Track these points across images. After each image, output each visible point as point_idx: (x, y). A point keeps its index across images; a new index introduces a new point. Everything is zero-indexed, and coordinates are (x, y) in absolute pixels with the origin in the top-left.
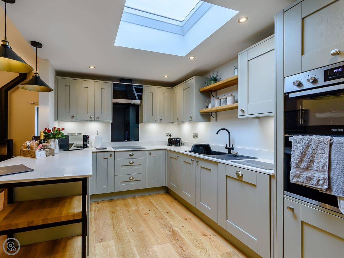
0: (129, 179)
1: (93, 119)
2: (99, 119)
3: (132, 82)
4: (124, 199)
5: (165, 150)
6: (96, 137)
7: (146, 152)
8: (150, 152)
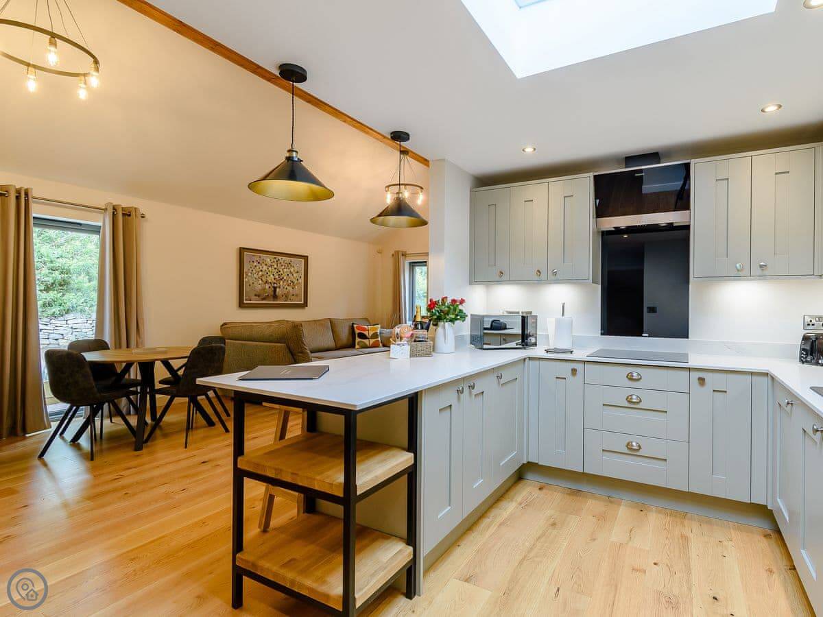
0: (629, 446)
1: (543, 276)
2: (558, 277)
3: (662, 161)
4: (611, 502)
5: (767, 374)
6: (558, 324)
7: (686, 373)
8: (702, 376)
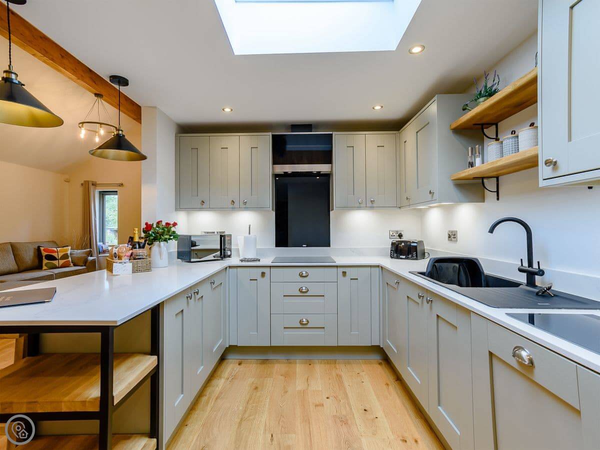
0: (301, 322)
1: (237, 205)
2: (247, 205)
3: (313, 130)
4: (290, 363)
5: (378, 266)
6: (246, 241)
7: (335, 269)
8: (344, 269)
